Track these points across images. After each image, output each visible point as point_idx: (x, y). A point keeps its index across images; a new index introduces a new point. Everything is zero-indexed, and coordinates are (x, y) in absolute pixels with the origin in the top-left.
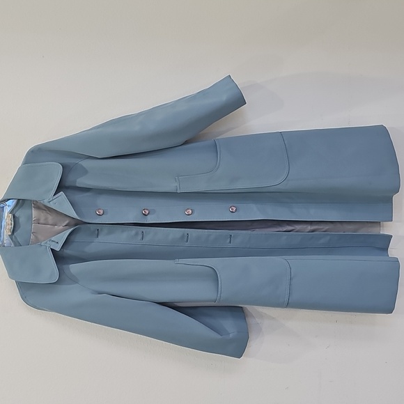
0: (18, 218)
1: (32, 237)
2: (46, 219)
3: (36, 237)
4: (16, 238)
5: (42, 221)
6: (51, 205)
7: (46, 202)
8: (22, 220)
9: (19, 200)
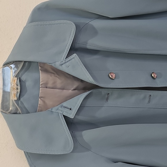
0: (25, 82)
1: (40, 102)
2: (54, 83)
3: (44, 102)
4: (22, 103)
5: (50, 85)
6: (64, 68)
7: (57, 65)
8: (29, 84)
9: (25, 62)
